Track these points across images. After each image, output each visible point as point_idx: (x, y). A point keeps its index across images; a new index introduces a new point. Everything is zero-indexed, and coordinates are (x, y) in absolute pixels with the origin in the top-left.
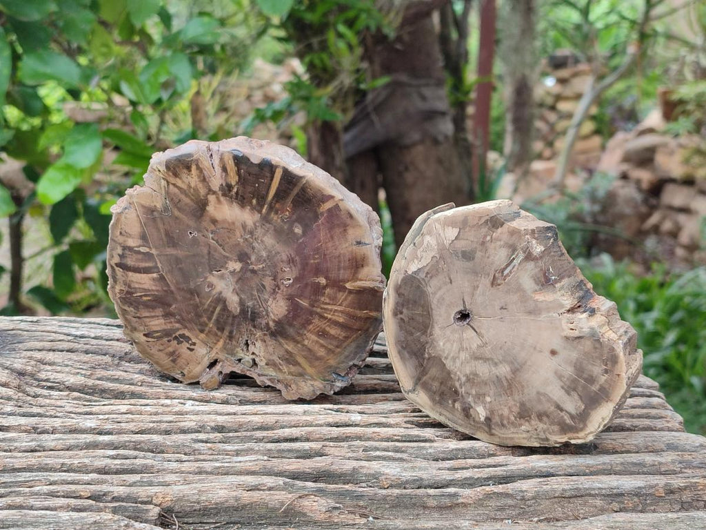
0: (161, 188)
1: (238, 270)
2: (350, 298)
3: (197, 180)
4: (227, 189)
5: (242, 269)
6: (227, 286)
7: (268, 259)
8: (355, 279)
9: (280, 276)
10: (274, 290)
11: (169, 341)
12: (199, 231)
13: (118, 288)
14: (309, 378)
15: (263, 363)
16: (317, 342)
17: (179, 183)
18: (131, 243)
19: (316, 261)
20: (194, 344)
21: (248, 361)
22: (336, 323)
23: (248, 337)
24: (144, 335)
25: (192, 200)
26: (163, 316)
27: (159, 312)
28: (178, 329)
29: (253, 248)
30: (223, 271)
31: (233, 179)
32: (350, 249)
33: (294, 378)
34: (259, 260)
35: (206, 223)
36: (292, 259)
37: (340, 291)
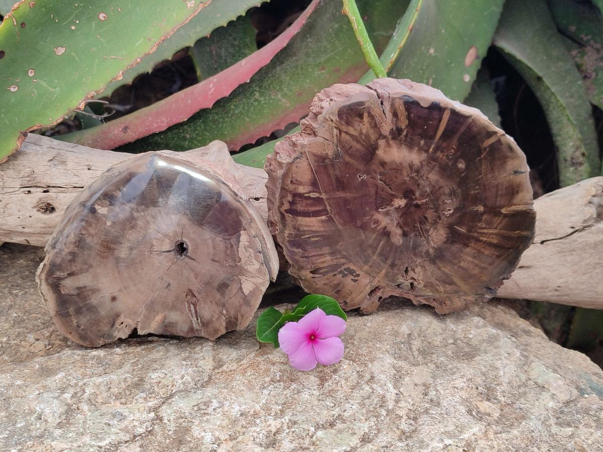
0: (333, 137)
1: (403, 206)
2: (504, 222)
3: (369, 127)
4: (396, 134)
5: (406, 205)
6: (392, 221)
7: (432, 193)
8: (510, 204)
9: (441, 208)
10: (435, 221)
11: (334, 275)
12: (368, 173)
13: (287, 232)
14: (463, 294)
15: (421, 286)
16: (472, 262)
17: (352, 131)
18: (301, 190)
19: (476, 192)
20: (358, 275)
21: (407, 286)
22: (490, 245)
23: (409, 264)
24: (311, 272)
25: (363, 145)
26: (329, 253)
27: (326, 250)
28: (343, 264)
29: (418, 185)
30: (389, 208)
31: (404, 123)
32: (507, 179)
33: (448, 295)
34: (423, 195)
35: (375, 166)
36: (454, 191)
37: (496, 216)
